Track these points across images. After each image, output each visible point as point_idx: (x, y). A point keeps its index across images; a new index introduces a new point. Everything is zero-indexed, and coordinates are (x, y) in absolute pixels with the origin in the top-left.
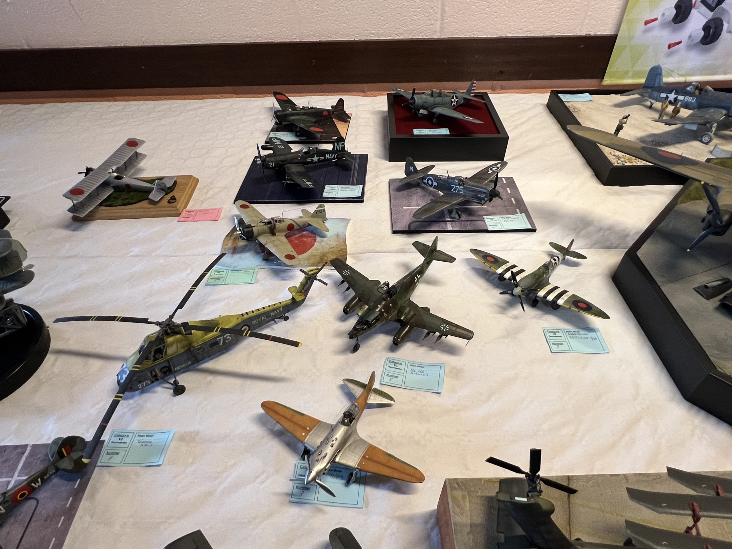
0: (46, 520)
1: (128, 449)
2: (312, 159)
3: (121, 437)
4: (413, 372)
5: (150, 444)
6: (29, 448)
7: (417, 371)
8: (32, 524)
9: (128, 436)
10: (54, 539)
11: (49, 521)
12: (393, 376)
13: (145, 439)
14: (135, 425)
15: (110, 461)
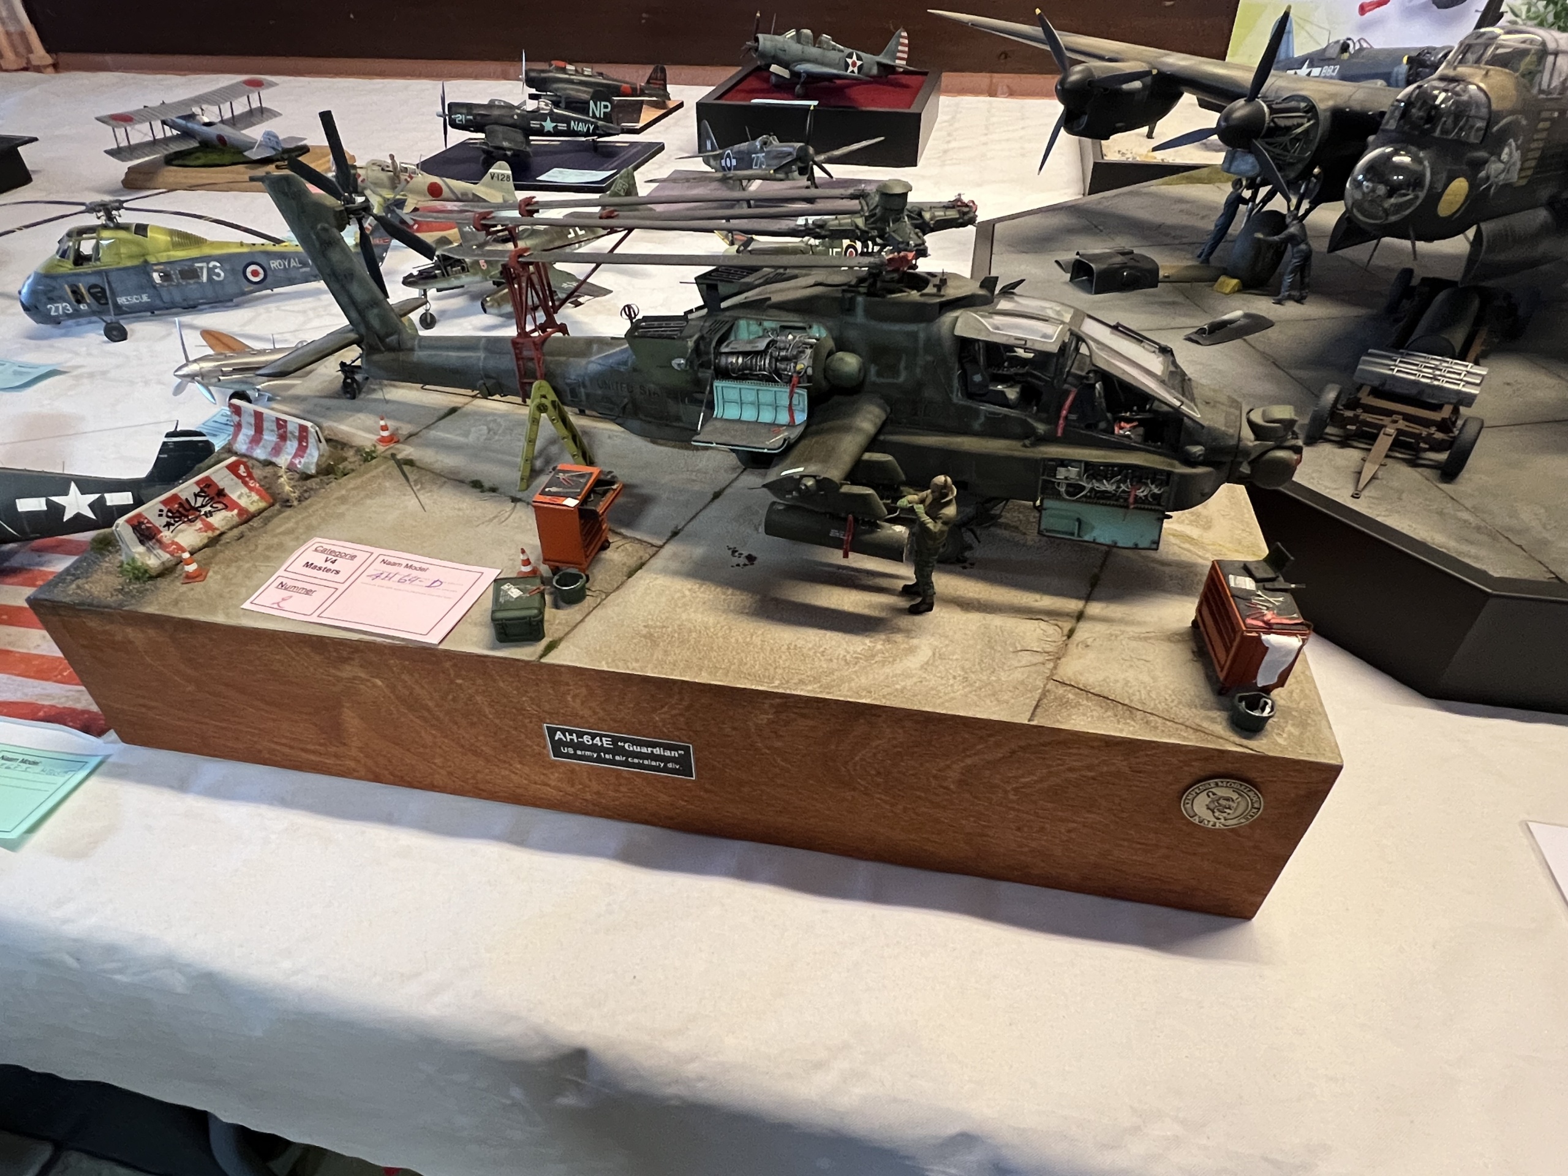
2: (541, 125)
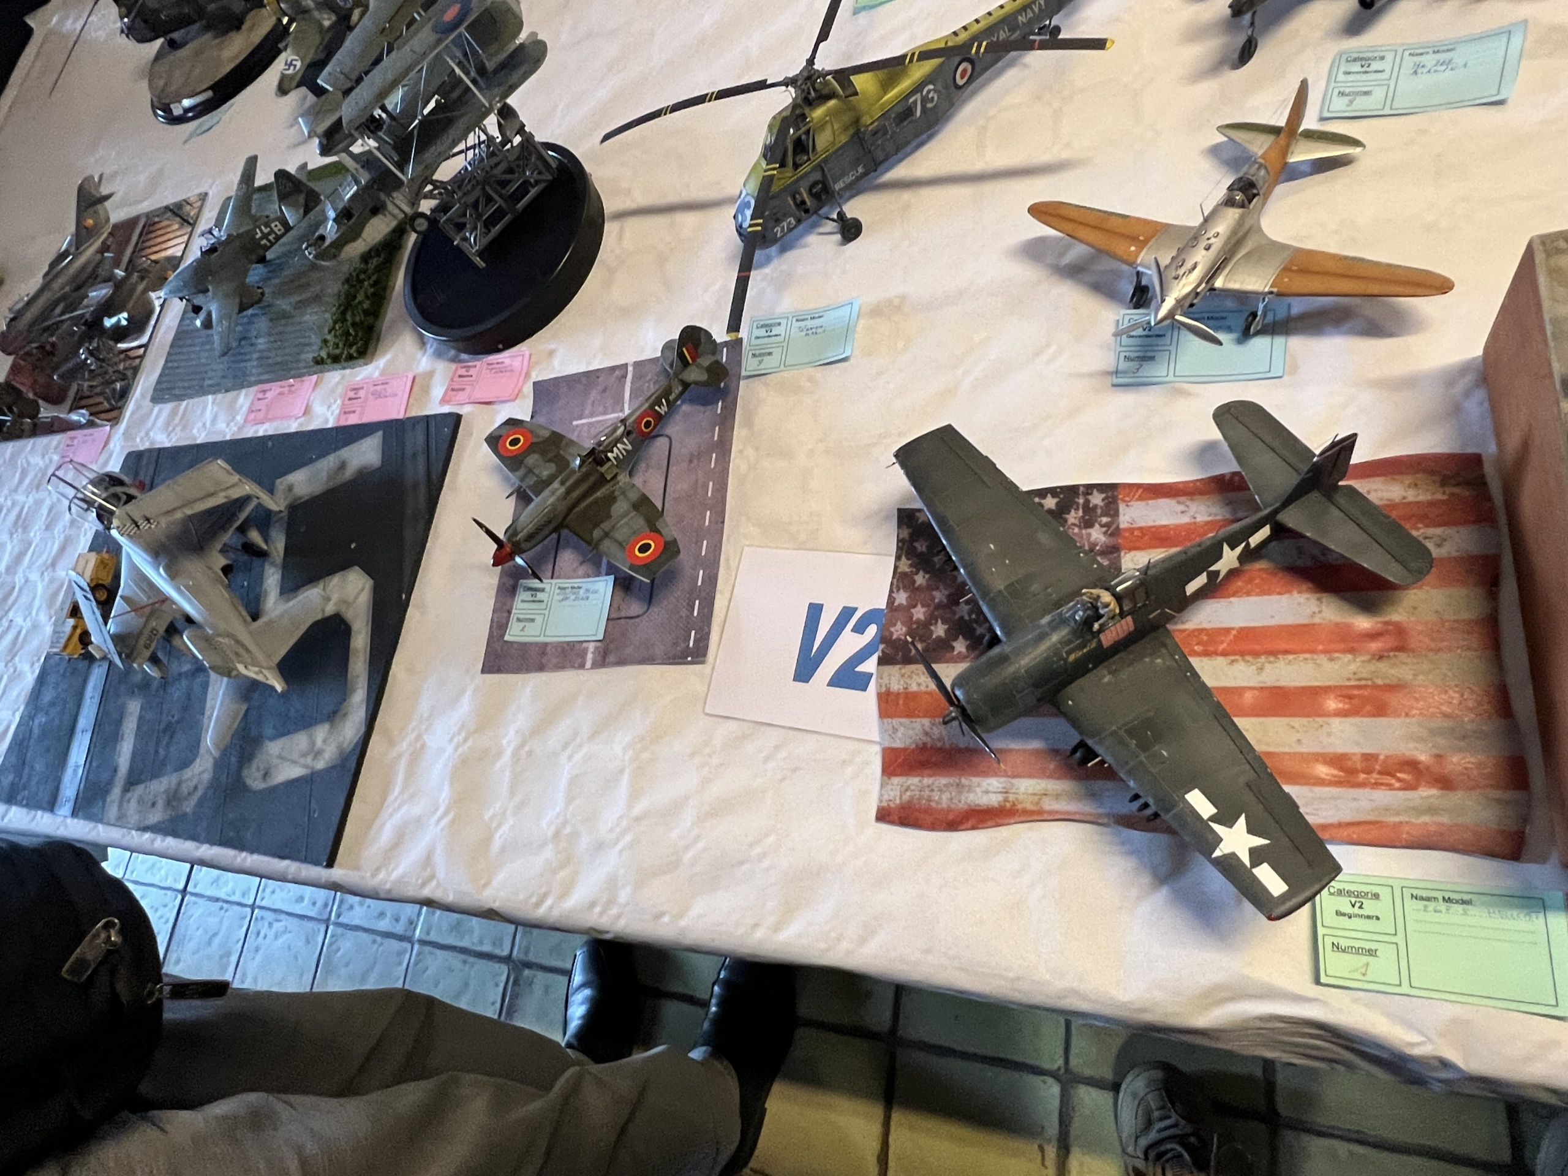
0: (691, 461)
1: (785, 344)
3: (768, 327)
4: (1420, 71)
5: (819, 330)
6: (630, 369)
7: (1429, 65)
8: (672, 469)
9: (779, 324)
10: (711, 484)
11: (695, 461)
12: (1357, 94)
13: (810, 323)
14: (787, 304)
15: (761, 367)
